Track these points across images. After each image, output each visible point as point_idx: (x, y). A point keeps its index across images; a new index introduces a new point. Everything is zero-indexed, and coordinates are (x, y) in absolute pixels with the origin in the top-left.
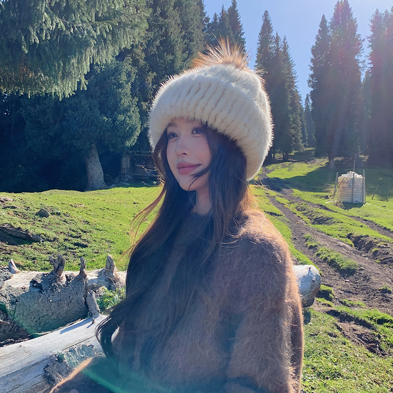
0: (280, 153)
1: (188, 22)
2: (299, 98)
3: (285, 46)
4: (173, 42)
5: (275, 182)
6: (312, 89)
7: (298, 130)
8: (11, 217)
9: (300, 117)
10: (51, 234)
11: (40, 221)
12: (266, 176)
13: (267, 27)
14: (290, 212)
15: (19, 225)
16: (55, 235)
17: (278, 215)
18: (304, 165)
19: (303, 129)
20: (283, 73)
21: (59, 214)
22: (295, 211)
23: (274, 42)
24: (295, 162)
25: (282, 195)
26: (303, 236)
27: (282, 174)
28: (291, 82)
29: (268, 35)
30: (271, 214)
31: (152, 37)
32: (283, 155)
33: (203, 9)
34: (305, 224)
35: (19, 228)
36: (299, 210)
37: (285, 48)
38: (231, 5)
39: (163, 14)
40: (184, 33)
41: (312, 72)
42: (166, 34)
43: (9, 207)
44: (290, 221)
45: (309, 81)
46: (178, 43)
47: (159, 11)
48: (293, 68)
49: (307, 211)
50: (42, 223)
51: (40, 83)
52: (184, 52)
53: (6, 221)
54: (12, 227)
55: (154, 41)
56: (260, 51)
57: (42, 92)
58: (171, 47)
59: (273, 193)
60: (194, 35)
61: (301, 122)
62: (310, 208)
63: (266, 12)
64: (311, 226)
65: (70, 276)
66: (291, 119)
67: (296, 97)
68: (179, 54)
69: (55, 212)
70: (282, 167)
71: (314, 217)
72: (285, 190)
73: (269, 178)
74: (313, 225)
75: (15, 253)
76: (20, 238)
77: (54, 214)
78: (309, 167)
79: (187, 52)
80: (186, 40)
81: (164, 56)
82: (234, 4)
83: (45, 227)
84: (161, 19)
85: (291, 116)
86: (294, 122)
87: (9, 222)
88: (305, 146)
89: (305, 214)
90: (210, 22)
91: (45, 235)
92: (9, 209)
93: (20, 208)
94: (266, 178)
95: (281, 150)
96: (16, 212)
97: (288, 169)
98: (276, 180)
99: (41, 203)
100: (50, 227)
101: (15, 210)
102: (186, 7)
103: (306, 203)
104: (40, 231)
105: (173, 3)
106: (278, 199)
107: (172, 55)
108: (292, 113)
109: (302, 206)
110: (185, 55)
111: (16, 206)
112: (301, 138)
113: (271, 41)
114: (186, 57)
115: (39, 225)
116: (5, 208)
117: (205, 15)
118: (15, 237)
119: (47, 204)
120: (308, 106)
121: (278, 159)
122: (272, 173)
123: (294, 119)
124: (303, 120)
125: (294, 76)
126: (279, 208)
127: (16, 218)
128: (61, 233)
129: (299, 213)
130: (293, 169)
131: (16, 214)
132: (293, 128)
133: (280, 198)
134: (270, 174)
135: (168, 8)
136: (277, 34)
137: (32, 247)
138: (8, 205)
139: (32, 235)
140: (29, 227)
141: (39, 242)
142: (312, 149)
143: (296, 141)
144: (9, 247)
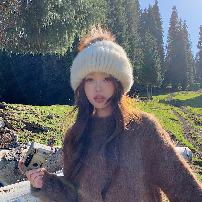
0: (180, 86)
1: (130, 13)
2: (193, 55)
3: (185, 25)
4: (121, 24)
5: (177, 102)
6: (200, 50)
7: (191, 73)
8: (34, 118)
9: (193, 66)
10: (54, 127)
11: (48, 120)
12: (172, 98)
13: (174, 15)
14: (183, 119)
15: (37, 122)
16: (55, 128)
17: (176, 120)
18: (194, 93)
19: (194, 73)
20: (183, 41)
21: (58, 117)
22: (187, 118)
23: (179, 23)
24: (189, 91)
25: (180, 109)
26: (190, 132)
27: (181, 97)
28: (188, 46)
29: (175, 20)
30: (172, 119)
31: (110, 22)
32: (182, 87)
33: (138, 5)
34: (192, 126)
35: (38, 124)
36: (189, 118)
37: (185, 27)
38: (155, 3)
39: (116, 9)
40: (127, 19)
41: (200, 40)
42: (118, 20)
43: (33, 113)
44: (183, 124)
45: (198, 45)
46: (124, 25)
47: (114, 7)
48: (189, 38)
49: (194, 118)
50: (49, 122)
51: (49, 48)
52: (127, 30)
53: (31, 120)
54: (34, 123)
55: (110, 24)
56: (170, 28)
57: (50, 53)
58: (120, 27)
59: (175, 108)
60: (133, 20)
61: (193, 69)
62: (195, 117)
63: (175, 6)
64: (195, 126)
65: (57, 148)
66: (187, 66)
67: (190, 54)
68: (124, 31)
69: (57, 116)
70: (181, 93)
71: (197, 122)
72: (182, 106)
73: (173, 100)
74: (196, 126)
75: (35, 137)
76: (38, 129)
77: (56, 117)
78: (197, 94)
79: (129, 30)
80: (129, 23)
81: (116, 32)
82: (156, 3)
83: (51, 123)
84: (115, 12)
85: (187, 65)
86: (189, 68)
87: (32, 121)
88: (195, 82)
89: (192, 120)
90: (143, 12)
91: (50, 128)
92: (33, 114)
93: (39, 114)
94: (172, 99)
95: (181, 84)
96: (37, 116)
97: (185, 95)
98: (177, 101)
99: (49, 111)
100: (53, 124)
101: (36, 114)
102: (129, 5)
103: (193, 114)
104: (48, 125)
105: (122, 3)
106: (178, 111)
107: (121, 31)
108: (188, 63)
109: (191, 115)
110: (128, 32)
111: (36, 113)
112: (193, 78)
113: (177, 23)
114: (128, 33)
115: (48, 123)
116: (31, 114)
117: (140, 9)
118: (35, 128)
119: (52, 112)
120: (197, 60)
121: (179, 89)
122: (175, 97)
123: (189, 66)
124: (194, 67)
125: (190, 42)
126: (178, 116)
127: (37, 119)
128: (59, 127)
129: (188, 120)
130: (188, 95)
131: (36, 116)
132: (188, 72)
133: (179, 111)
134: (174, 97)
135: (119, 6)
136: (180, 19)
137: (44, 134)
138: (32, 112)
139: (44, 128)
140: (42, 123)
141: (48, 131)
142: (199, 83)
143: (190, 79)
144: (32, 134)
